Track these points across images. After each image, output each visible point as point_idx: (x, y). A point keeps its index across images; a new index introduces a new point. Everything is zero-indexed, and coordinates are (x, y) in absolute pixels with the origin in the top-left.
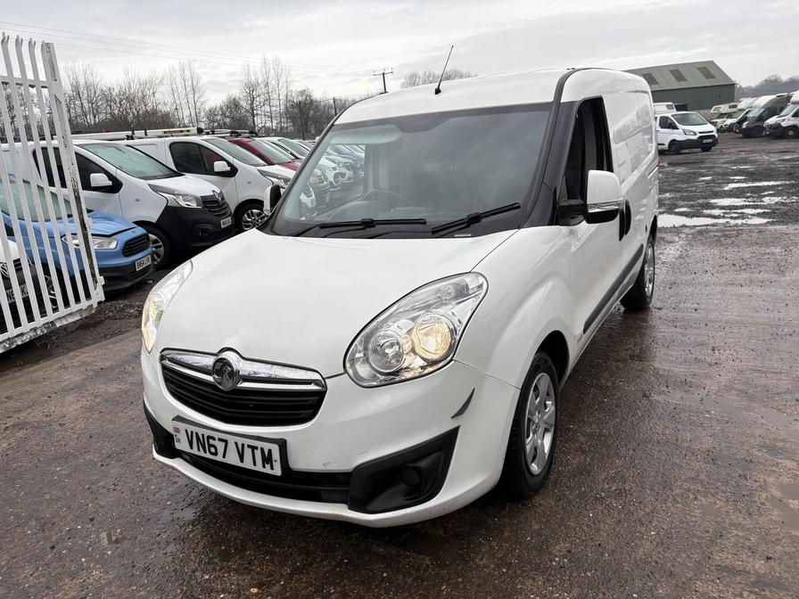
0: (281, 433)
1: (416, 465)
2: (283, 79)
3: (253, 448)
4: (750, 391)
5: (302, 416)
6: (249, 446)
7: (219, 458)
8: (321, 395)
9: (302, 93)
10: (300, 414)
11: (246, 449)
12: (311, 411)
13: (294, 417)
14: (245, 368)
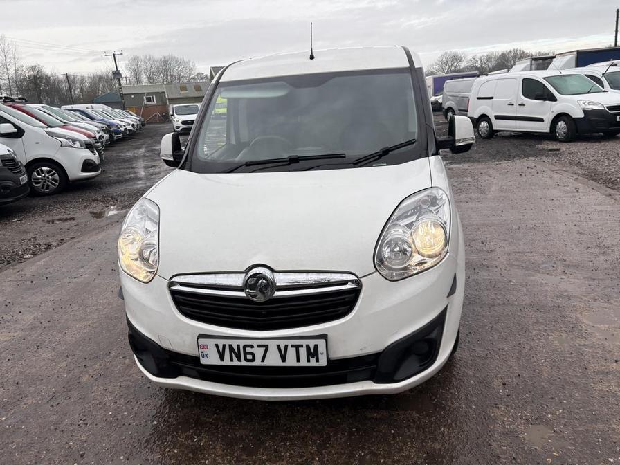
0: (322, 329)
1: (430, 337)
2: (9, 56)
3: (297, 347)
4: (523, 265)
5: (340, 312)
6: (293, 346)
7: (257, 363)
8: (355, 293)
9: (33, 68)
10: (338, 311)
11: (290, 349)
12: (349, 306)
13: (333, 314)
14: (281, 280)
